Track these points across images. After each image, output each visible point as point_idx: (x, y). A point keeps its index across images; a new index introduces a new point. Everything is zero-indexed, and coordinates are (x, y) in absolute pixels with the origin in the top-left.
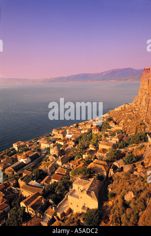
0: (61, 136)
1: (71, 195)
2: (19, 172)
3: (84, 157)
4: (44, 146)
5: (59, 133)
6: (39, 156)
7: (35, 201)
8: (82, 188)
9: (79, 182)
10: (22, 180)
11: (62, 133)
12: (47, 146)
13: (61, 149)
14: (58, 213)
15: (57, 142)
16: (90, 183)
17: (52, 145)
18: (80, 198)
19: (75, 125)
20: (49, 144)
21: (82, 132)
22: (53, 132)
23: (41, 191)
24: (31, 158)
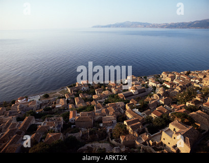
0: (169, 79)
1: (165, 132)
2: (128, 99)
3: (187, 104)
4: (151, 84)
5: (168, 76)
6: (145, 91)
7: (135, 124)
8: (177, 130)
9: (176, 125)
10: (128, 105)
11: (171, 77)
12: (154, 85)
13: (166, 90)
14: (150, 141)
15: (164, 84)
16: (188, 129)
17: (159, 85)
18: (173, 138)
19: (186, 72)
20: (157, 84)
21: (192, 80)
22: (162, 74)
23: (141, 119)
24: (139, 91)
